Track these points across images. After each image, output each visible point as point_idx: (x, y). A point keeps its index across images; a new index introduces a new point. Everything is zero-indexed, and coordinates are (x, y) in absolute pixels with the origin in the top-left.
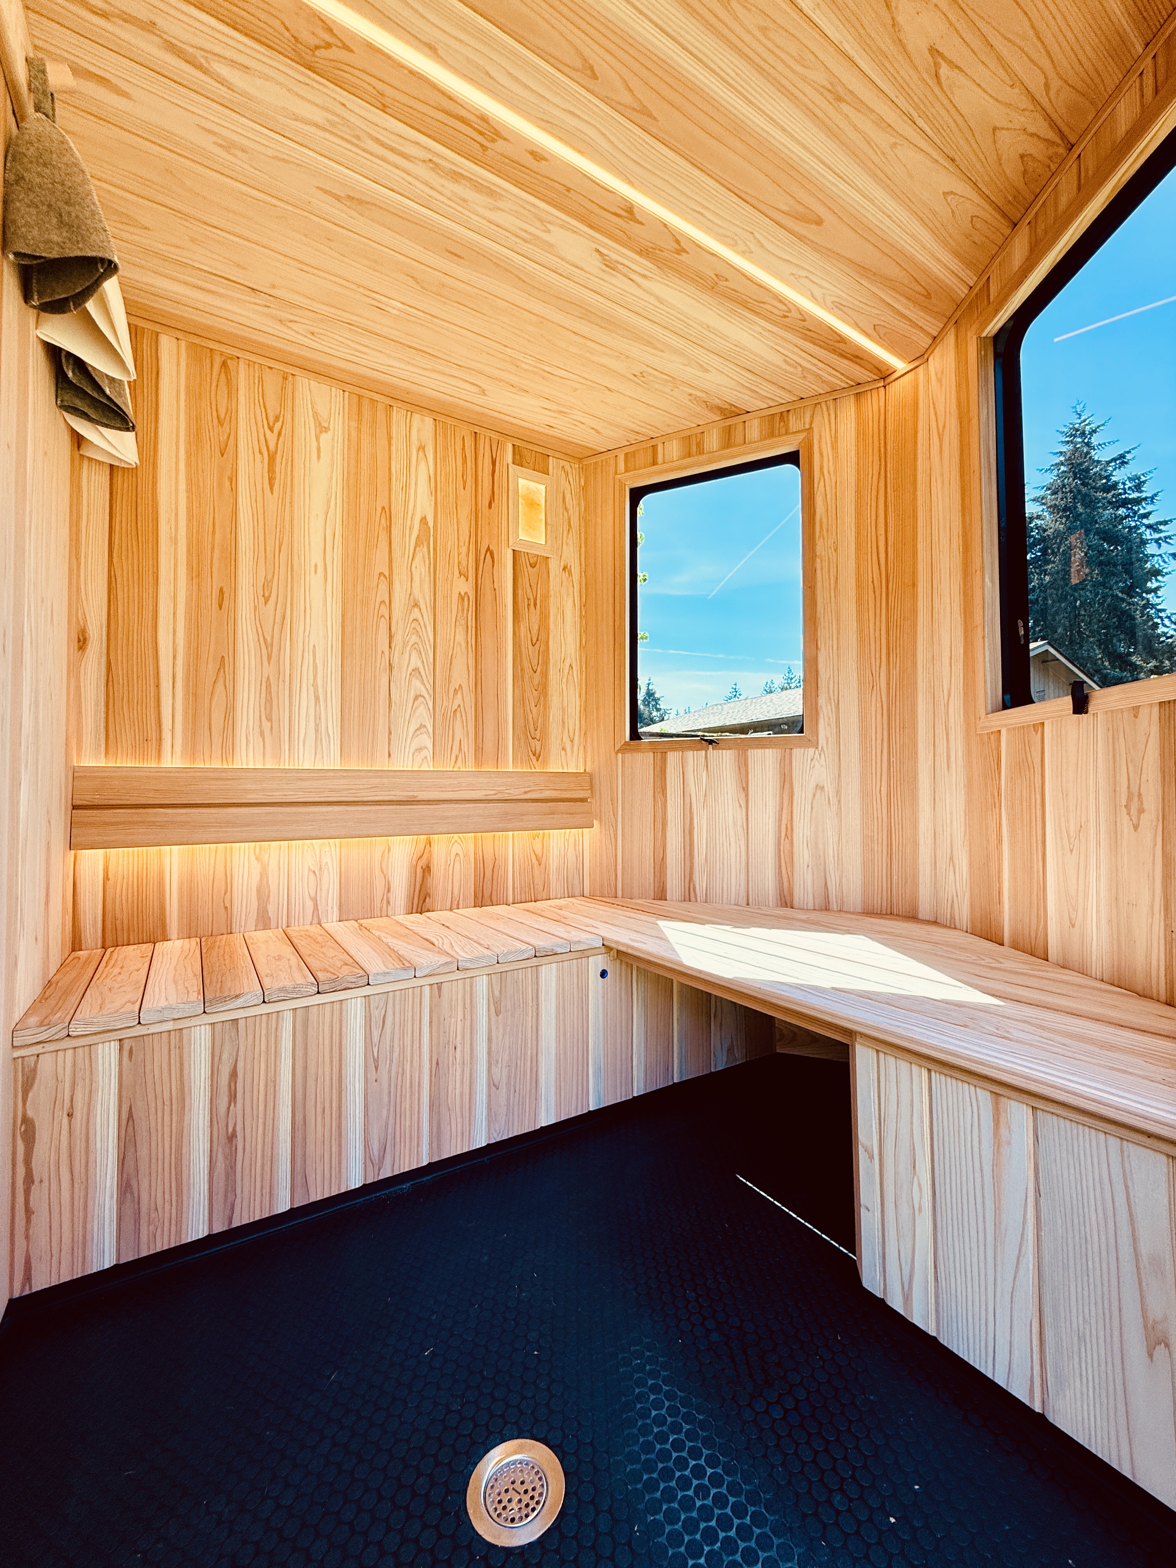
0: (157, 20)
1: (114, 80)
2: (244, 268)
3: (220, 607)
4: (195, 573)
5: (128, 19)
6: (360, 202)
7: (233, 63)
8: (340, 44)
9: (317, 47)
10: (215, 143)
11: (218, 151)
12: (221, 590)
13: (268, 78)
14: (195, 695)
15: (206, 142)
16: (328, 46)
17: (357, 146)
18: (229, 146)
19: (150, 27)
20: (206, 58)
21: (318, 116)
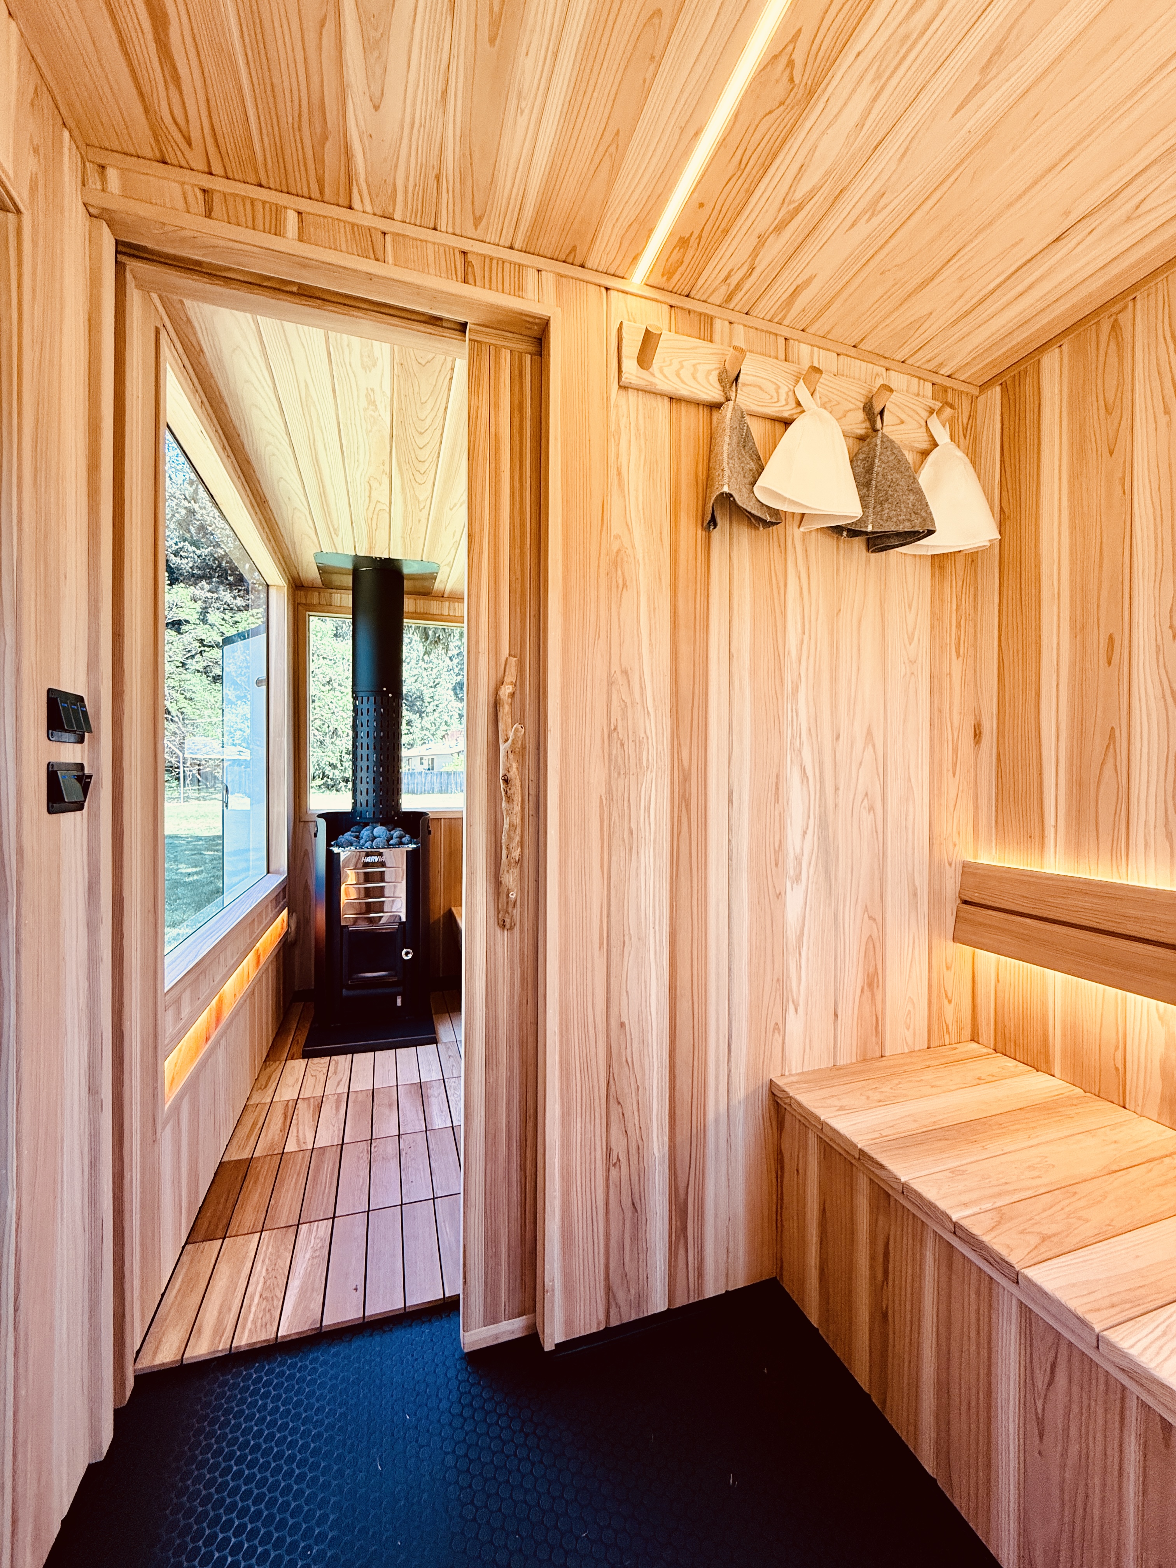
0: (756, 233)
1: (799, 281)
2: (1021, 240)
3: (1109, 663)
4: (1079, 629)
5: (755, 253)
6: (999, 51)
7: (797, 178)
8: (790, 47)
9: (792, 80)
10: (868, 221)
11: (875, 221)
12: (1111, 638)
13: (815, 147)
14: (1080, 784)
15: (863, 229)
16: (791, 64)
17: (914, 43)
18: (872, 209)
19: (762, 240)
20: (790, 203)
21: (865, 93)
